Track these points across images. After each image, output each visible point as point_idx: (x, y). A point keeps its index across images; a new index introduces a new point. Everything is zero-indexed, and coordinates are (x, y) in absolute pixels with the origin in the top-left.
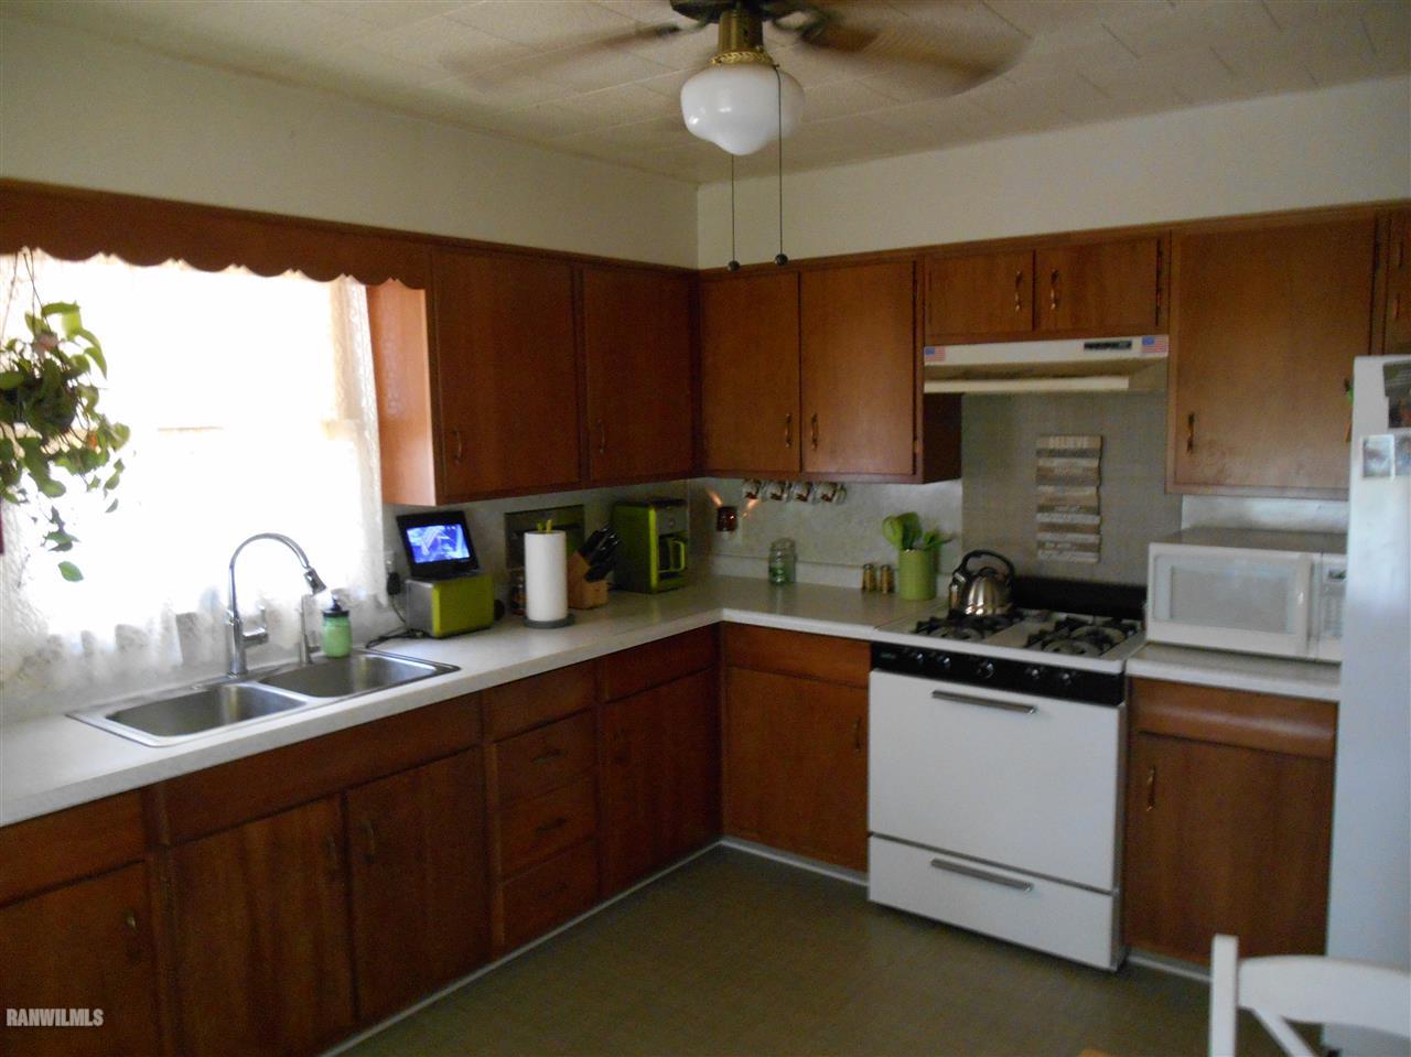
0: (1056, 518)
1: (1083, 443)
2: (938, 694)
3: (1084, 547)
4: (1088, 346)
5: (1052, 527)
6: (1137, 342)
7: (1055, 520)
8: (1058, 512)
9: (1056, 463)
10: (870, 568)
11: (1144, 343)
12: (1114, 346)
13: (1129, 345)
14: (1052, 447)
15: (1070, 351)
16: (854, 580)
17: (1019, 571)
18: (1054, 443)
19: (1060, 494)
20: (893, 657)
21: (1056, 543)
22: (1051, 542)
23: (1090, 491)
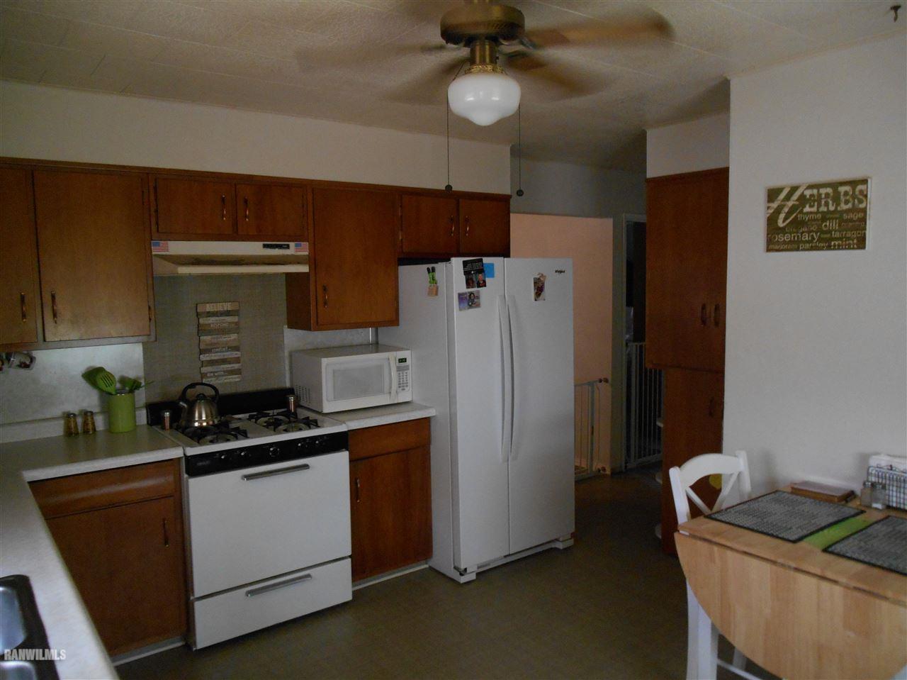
0: (214, 356)
1: (228, 306)
2: (249, 477)
3: (232, 372)
4: (265, 246)
5: (212, 363)
6: (292, 244)
7: (213, 358)
8: (214, 353)
9: (212, 320)
10: (68, 416)
11: (296, 246)
12: (280, 247)
13: (288, 247)
14: (208, 310)
15: (254, 248)
16: (57, 430)
17: (221, 391)
18: (209, 308)
19: (215, 341)
20: (208, 462)
21: (214, 372)
22: (211, 372)
23: (234, 336)
